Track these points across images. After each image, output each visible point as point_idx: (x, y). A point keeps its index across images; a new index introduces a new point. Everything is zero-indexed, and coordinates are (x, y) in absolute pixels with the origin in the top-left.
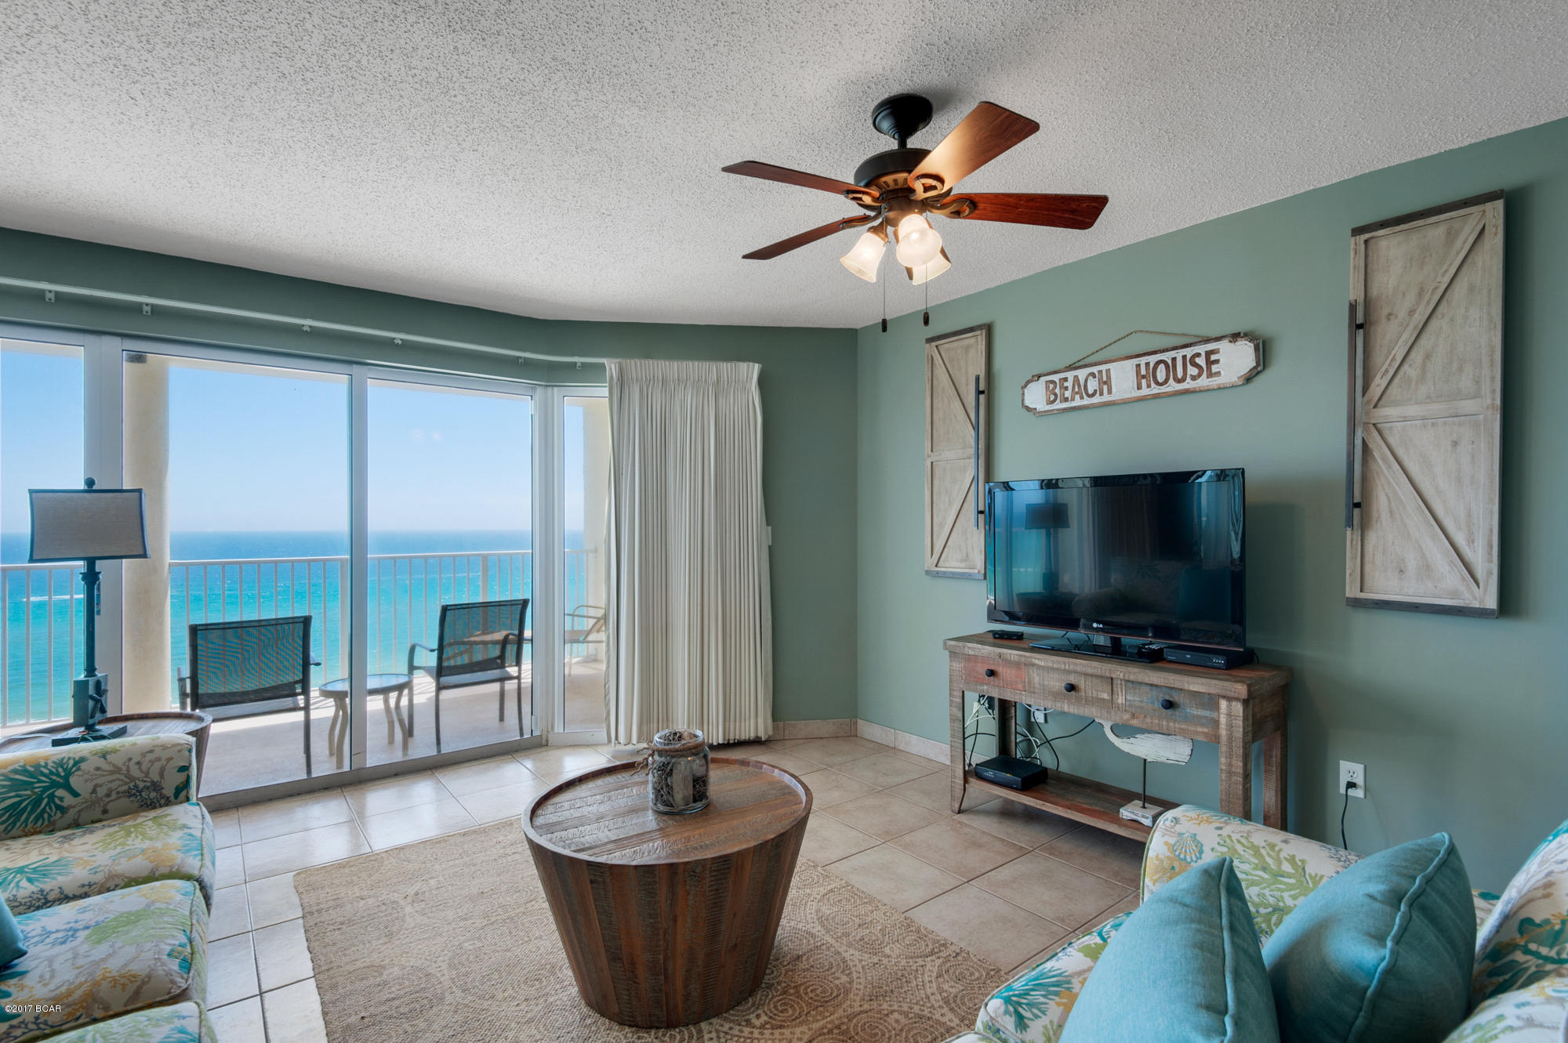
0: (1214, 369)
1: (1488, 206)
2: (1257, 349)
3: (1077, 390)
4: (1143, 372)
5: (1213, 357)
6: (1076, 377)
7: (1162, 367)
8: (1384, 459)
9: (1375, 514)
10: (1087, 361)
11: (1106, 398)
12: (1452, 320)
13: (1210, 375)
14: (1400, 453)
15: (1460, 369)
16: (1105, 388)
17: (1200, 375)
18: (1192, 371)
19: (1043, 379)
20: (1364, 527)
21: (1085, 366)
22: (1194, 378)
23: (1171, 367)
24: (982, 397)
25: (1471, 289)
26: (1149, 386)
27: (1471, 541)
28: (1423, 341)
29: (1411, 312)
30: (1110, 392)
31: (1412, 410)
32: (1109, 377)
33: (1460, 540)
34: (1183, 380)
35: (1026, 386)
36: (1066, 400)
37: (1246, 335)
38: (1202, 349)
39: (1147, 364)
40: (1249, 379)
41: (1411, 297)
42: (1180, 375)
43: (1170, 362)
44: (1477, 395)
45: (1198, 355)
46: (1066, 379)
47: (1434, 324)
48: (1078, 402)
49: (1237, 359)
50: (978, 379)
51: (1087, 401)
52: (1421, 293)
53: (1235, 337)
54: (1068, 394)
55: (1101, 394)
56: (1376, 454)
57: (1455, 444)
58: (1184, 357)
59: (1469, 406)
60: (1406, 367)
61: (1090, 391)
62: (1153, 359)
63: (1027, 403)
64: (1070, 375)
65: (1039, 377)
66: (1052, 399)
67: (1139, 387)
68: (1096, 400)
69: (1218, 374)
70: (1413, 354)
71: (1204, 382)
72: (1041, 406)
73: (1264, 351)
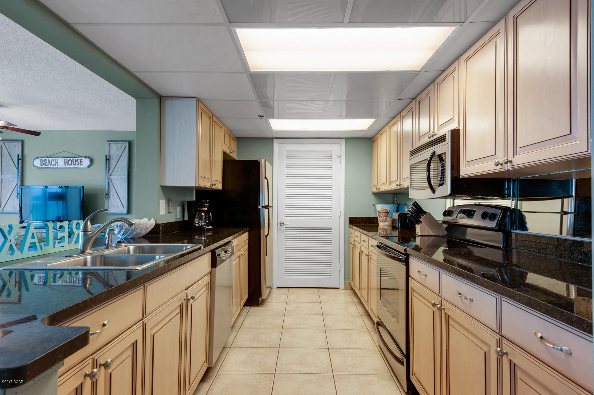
0: (82, 163)
1: (126, 143)
2: (90, 161)
3: (49, 163)
4: (66, 162)
5: (81, 161)
6: (49, 160)
7: (70, 161)
8: (111, 185)
9: (110, 196)
10: (52, 156)
11: (57, 166)
12: (121, 161)
13: (81, 165)
14: (114, 185)
15: (122, 171)
16: (57, 164)
17: (79, 164)
18: (77, 163)
19: (39, 159)
20: (108, 198)
21: (51, 157)
22: (77, 165)
23: (72, 161)
24: (20, 161)
25: (124, 157)
26: (67, 165)
27: (124, 201)
28: (117, 165)
29: (116, 159)
30: (58, 165)
31: (115, 177)
32: (58, 161)
33: (122, 201)
34: (75, 165)
35: (34, 160)
36: (46, 165)
37: (88, 157)
38: (79, 159)
39: (67, 160)
40: (89, 167)
41: (116, 156)
42: (74, 163)
43: (72, 160)
44: (124, 176)
45: (78, 160)
46: (46, 160)
47: (119, 162)
48: (49, 166)
49: (86, 162)
50: (18, 155)
51: (52, 166)
52: (117, 156)
53: (86, 157)
54: (47, 164)
55: (56, 165)
56: (110, 185)
57: (122, 184)
58: (75, 160)
59: (123, 177)
60: (115, 169)
61: (53, 164)
62: (68, 159)
63: (35, 164)
64: (47, 159)
65: (38, 158)
66: (42, 164)
67: (65, 165)
68: (54, 166)
69: (82, 165)
70: (116, 167)
71: (79, 166)
72: (39, 166)
73: (92, 161)
